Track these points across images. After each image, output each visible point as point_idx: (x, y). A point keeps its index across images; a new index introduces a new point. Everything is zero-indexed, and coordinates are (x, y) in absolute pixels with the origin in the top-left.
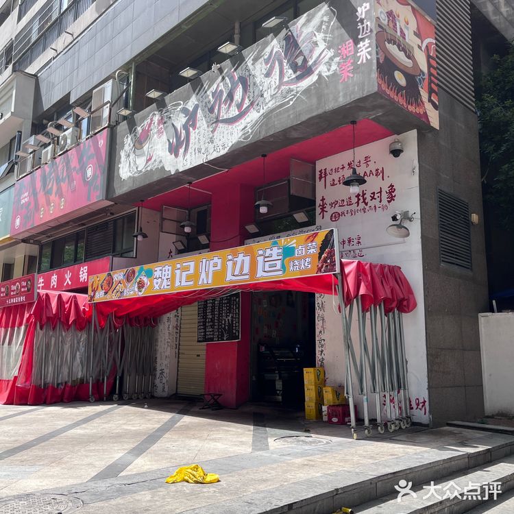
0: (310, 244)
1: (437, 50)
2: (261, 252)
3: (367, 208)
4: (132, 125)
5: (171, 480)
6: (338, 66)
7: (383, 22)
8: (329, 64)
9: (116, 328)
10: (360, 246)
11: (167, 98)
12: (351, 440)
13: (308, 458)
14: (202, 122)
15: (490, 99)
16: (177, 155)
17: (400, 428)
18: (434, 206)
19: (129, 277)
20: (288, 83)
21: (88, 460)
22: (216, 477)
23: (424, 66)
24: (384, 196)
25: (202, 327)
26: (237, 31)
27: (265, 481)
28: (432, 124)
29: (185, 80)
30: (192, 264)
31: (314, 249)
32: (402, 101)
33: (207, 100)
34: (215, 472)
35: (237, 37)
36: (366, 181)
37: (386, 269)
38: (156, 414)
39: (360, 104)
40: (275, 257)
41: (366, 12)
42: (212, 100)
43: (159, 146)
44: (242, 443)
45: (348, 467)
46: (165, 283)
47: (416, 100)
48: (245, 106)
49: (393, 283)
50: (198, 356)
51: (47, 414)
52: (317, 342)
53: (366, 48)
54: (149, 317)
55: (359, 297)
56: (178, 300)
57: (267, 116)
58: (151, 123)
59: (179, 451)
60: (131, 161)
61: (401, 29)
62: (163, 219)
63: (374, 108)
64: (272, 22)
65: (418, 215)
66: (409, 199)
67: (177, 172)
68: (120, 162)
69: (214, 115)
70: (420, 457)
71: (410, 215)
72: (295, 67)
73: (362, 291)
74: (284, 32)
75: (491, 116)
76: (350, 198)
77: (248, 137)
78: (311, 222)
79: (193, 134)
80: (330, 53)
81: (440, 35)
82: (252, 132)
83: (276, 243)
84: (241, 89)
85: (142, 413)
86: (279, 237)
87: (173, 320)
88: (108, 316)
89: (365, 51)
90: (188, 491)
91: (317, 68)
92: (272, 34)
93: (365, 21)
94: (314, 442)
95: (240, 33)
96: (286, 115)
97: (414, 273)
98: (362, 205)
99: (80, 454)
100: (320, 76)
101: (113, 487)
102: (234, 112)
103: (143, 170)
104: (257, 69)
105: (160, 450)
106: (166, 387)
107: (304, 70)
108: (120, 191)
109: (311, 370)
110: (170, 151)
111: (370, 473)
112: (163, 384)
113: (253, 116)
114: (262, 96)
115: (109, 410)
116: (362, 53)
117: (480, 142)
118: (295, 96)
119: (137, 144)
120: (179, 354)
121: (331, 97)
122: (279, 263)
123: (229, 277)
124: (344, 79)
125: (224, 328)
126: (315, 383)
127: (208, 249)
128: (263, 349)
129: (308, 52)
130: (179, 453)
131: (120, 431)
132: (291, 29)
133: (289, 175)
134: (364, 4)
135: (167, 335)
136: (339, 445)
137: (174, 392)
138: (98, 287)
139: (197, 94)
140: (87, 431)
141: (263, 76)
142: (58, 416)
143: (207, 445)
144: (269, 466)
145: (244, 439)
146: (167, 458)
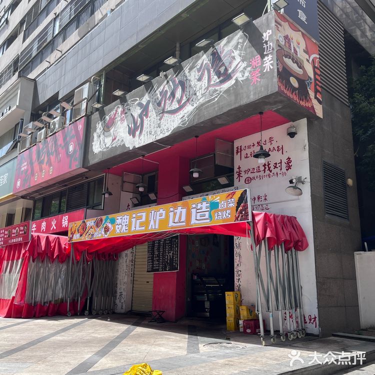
0: (230, 200)
1: (320, 63)
2: (194, 206)
3: (271, 174)
4: (102, 114)
6: (250, 73)
7: (281, 43)
8: (243, 72)
9: (88, 262)
10: (266, 202)
11: (128, 96)
12: (260, 346)
13: (229, 359)
14: (152, 113)
15: (358, 97)
16: (134, 136)
17: (297, 337)
18: (320, 173)
19: (98, 224)
20: (214, 85)
21: (66, 360)
22: (160, 372)
23: (311, 74)
24: (284, 165)
25: (151, 261)
26: (177, 49)
28: (317, 115)
29: (140, 83)
30: (144, 214)
31: (233, 204)
32: (295, 98)
33: (156, 97)
35: (177, 53)
36: (269, 155)
37: (286, 218)
38: (116, 325)
39: (267, 101)
40: (204, 209)
41: (269, 36)
42: (160, 98)
43: (121, 130)
44: (180, 348)
45: (258, 366)
46: (124, 228)
47: (306, 98)
48: (183, 102)
49: (290, 229)
50: (148, 282)
52: (235, 273)
53: (270, 61)
54: (112, 253)
55: (266, 239)
56: (134, 241)
57: (199, 108)
58: (116, 113)
59: (133, 353)
60: (101, 140)
61: (294, 47)
62: (123, 182)
63: (275, 103)
64: (203, 43)
65: (308, 180)
66: (303, 169)
67: (134, 148)
68: (93, 141)
69: (161, 108)
71: (303, 179)
72: (219, 74)
73: (268, 235)
74: (211, 50)
75: (360, 109)
76: (259, 167)
77: (186, 123)
78: (231, 184)
79: (146, 121)
80: (244, 65)
81: (322, 52)
82: (188, 120)
83: (204, 200)
84: (181, 90)
85: (106, 325)
86: (207, 195)
87: (130, 255)
88: (82, 252)
89: (269, 63)
91: (234, 75)
92: (202, 51)
93: (269, 42)
94: (233, 347)
95: (180, 51)
96: (212, 108)
97: (306, 221)
98: (267, 172)
99: (59, 355)
100: (237, 80)
102: (175, 105)
103: (110, 147)
104: (192, 76)
105: (119, 353)
106: (124, 305)
107: (225, 76)
108: (93, 161)
109: (231, 293)
110: (129, 133)
111: (275, 371)
112: (122, 302)
113: (189, 108)
114: (195, 94)
115: (82, 322)
116: (266, 65)
117: (353, 127)
118: (219, 94)
119: (105, 128)
120: (133, 281)
121: (245, 95)
122: (207, 214)
124: (254, 83)
125: (167, 262)
126: (234, 303)
127: (156, 204)
128: (195, 277)
129: (228, 63)
130: (133, 355)
131: (90, 338)
132: (216, 48)
133: (215, 150)
134: (268, 31)
135: (125, 266)
136: (251, 350)
137: (130, 309)
138: (75, 231)
139: (149, 93)
140: (65, 338)
141: (196, 80)
142: (44, 327)
143: (153, 349)
144: (200, 365)
145: (181, 345)
146: (124, 359)
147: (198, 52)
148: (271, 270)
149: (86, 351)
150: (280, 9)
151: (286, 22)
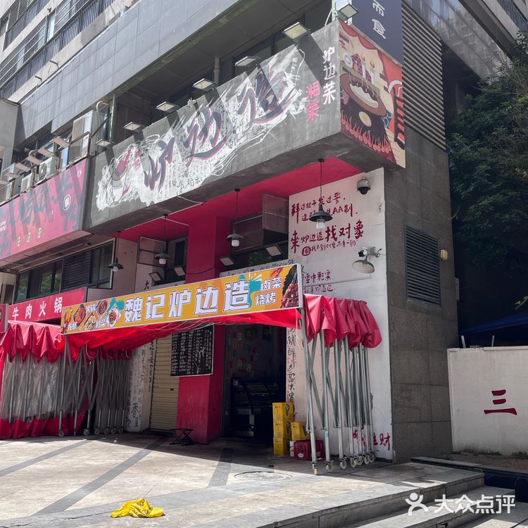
0: (275, 279)
1: (403, 89)
2: (229, 286)
3: (336, 243)
4: (110, 155)
5: (115, 514)
6: (305, 106)
7: (348, 65)
8: (297, 103)
9: (88, 361)
10: (329, 281)
11: (145, 131)
12: (311, 475)
13: (261, 493)
14: (177, 156)
15: (458, 138)
16: (152, 188)
17: (364, 463)
18: (400, 242)
19: (101, 310)
20: (258, 120)
21: (39, 495)
22: (161, 510)
23: (390, 107)
24: (353, 231)
25: (176, 360)
26: (217, 66)
27: (209, 515)
28: (398, 163)
29: (161, 114)
30: (163, 297)
31: (279, 285)
32: (366, 141)
33: (182, 134)
34: (162, 507)
35: (216, 72)
36: (332, 218)
37: (351, 304)
38: (123, 449)
39: (326, 143)
40: (242, 291)
41: (331, 55)
42: (188, 135)
43: (135, 178)
44: (202, 478)
45: (296, 501)
46: (136, 315)
47: (382, 140)
48: (218, 142)
49: (357, 318)
50: (172, 390)
51: (10, 449)
52: (287, 376)
53: (331, 90)
54: (123, 349)
55: (323, 332)
56: (152, 332)
57: (239, 152)
58: (128, 155)
59: (135, 485)
60: (109, 192)
61: (367, 72)
62: (140, 250)
63: (340, 147)
64: (245, 61)
65: (384, 251)
66: (376, 237)
67: (153, 205)
68: (97, 193)
69: (188, 149)
70: (371, 491)
71: (376, 251)
72: (265, 105)
73: (325, 326)
74: (256, 71)
75: (461, 156)
76: (320, 233)
77: (221, 172)
78: (284, 256)
79: (169, 167)
80: (298, 93)
81: (407, 76)
82: (224, 169)
83: (242, 277)
84: (215, 125)
85: (110, 448)
87: (148, 352)
88: (81, 347)
89: (331, 92)
90: (129, 525)
91: (285, 107)
92: (244, 73)
93: (331, 64)
94: (274, 477)
95: (221, 69)
96: (257, 151)
97: (379, 308)
98: (331, 240)
99: (33, 489)
100: (288, 114)
101: (57, 521)
102: (208, 147)
103: (120, 202)
104: (231, 106)
105: (116, 486)
106: (139, 421)
107: (274, 108)
108: (96, 221)
109: (280, 404)
110: (146, 184)
111: (316, 507)
112: (136, 419)
113: (226, 151)
114: (234, 132)
115: (76, 445)
116: (327, 94)
117: (451, 180)
118: (265, 133)
119: (114, 176)
120: (153, 387)
121: (299, 135)
122: (245, 297)
123: (198, 310)
124: (311, 119)
125: (197, 362)
126: (284, 418)
127: (184, 281)
128: (236, 383)
129: (278, 91)
130: (133, 488)
131: (82, 466)
132: (263, 68)
133: (261, 210)
134: (330, 48)
135: (141, 368)
136: (297, 480)
137: (148, 427)
138: (70, 318)
139: (174, 128)
140: (48, 466)
141: (236, 112)
142: (22, 451)
143: (165, 481)
144: (219, 500)
145: (204, 475)
146: (120, 493)
147: (239, 74)
148: (329, 374)
149: (72, 484)
150: (347, 18)
151: (356, 36)
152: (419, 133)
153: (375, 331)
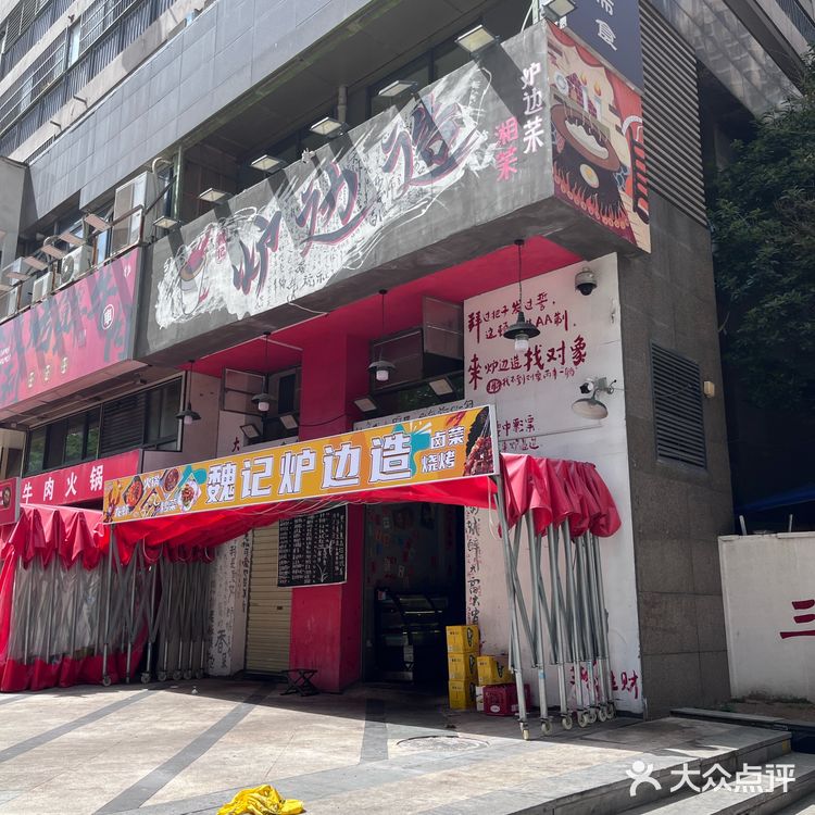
0: (453, 430)
1: (645, 133)
2: (377, 442)
3: (543, 372)
4: (177, 241)
5: (225, 811)
6: (494, 156)
7: (561, 91)
8: (480, 153)
9: (147, 565)
10: (533, 433)
11: (232, 202)
12: (518, 741)
13: (449, 771)
14: (286, 240)
15: (727, 207)
16: (246, 291)
17: (598, 720)
18: (644, 370)
19: (168, 484)
20: (418, 181)
21: (94, 782)
22: (298, 804)
23: (625, 158)
24: (569, 354)
25: (285, 562)
26: (342, 100)
28: (640, 245)
29: (260, 175)
30: (269, 462)
31: (459, 440)
32: (591, 209)
34: (297, 797)
35: (341, 109)
36: (538, 333)
37: (573, 468)
38: (210, 703)
39: (532, 215)
40: (399, 450)
41: (535, 76)
42: (302, 206)
43: (219, 276)
44: (346, 749)
45: (510, 785)
47: (615, 209)
48: (353, 216)
49: (582, 489)
50: (280, 608)
51: (31, 707)
52: (468, 584)
53: (537, 130)
54: (200, 546)
55: (531, 512)
56: (247, 518)
57: (387, 231)
58: (206, 240)
59: (243, 763)
60: (175, 299)
61: (589, 101)
62: (225, 390)
63: (550, 220)
64: (394, 89)
65: (621, 384)
66: (608, 362)
67: (248, 317)
68: (157, 301)
69: (304, 229)
70: (624, 766)
71: (608, 384)
72: (429, 157)
73: (535, 503)
74: (412, 104)
75: (731, 234)
76: (516, 358)
77: (358, 262)
78: (457, 395)
79: (272, 257)
80: (483, 137)
81: (649, 111)
82: (363, 256)
83: (399, 429)
84: (347, 190)
85: (188, 702)
86: (407, 418)
87: (240, 551)
88: (135, 544)
89: (536, 134)
91: (462, 159)
92: (393, 107)
93: (534, 89)
94: (461, 745)
95: (348, 104)
96: (416, 230)
97: (616, 473)
98: (535, 368)
99: (80, 771)
100: (467, 170)
102: (336, 224)
103: (194, 314)
104: (372, 160)
105: (212, 763)
106: (228, 659)
107: (443, 162)
108: (156, 345)
109: (458, 629)
110: (237, 284)
111: (545, 794)
112: (224, 655)
113: (366, 231)
114: (379, 200)
115: (134, 699)
116: (530, 137)
117: (715, 273)
118: (429, 201)
119: (184, 273)
120: (249, 606)
121: (484, 204)
122: (405, 459)
123: (328, 482)
124: (504, 177)
125: (321, 563)
126: (465, 650)
127: (297, 438)
128: (383, 596)
129: (449, 134)
130: (242, 767)
131: (150, 733)
132: (423, 99)
133: (421, 322)
134: (533, 65)
135: (230, 575)
136: (499, 750)
137: (241, 668)
138: (118, 498)
139: (279, 196)
140: (95, 734)
141: (380, 170)
142: (49, 711)
143: (288, 754)
144: (386, 785)
145: (348, 743)
146: (223, 776)
147: (384, 108)
148: (541, 578)
149: (140, 762)
150: (559, 18)
151: (572, 46)
152: (666, 198)
153: (611, 509)
